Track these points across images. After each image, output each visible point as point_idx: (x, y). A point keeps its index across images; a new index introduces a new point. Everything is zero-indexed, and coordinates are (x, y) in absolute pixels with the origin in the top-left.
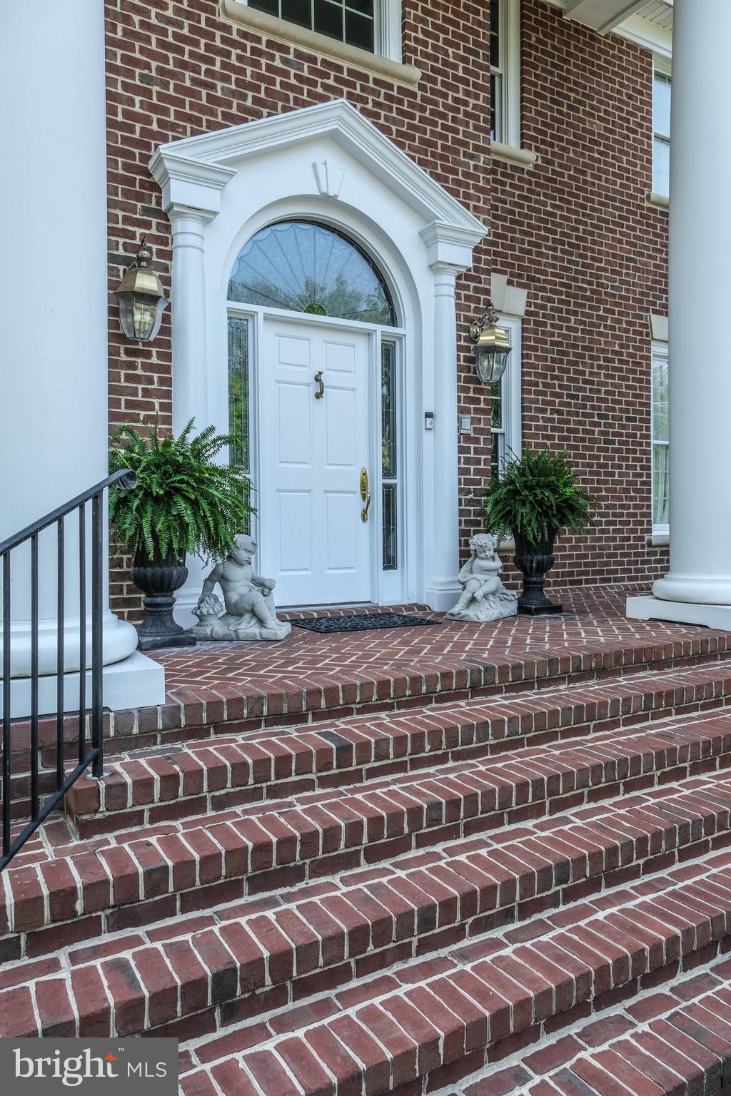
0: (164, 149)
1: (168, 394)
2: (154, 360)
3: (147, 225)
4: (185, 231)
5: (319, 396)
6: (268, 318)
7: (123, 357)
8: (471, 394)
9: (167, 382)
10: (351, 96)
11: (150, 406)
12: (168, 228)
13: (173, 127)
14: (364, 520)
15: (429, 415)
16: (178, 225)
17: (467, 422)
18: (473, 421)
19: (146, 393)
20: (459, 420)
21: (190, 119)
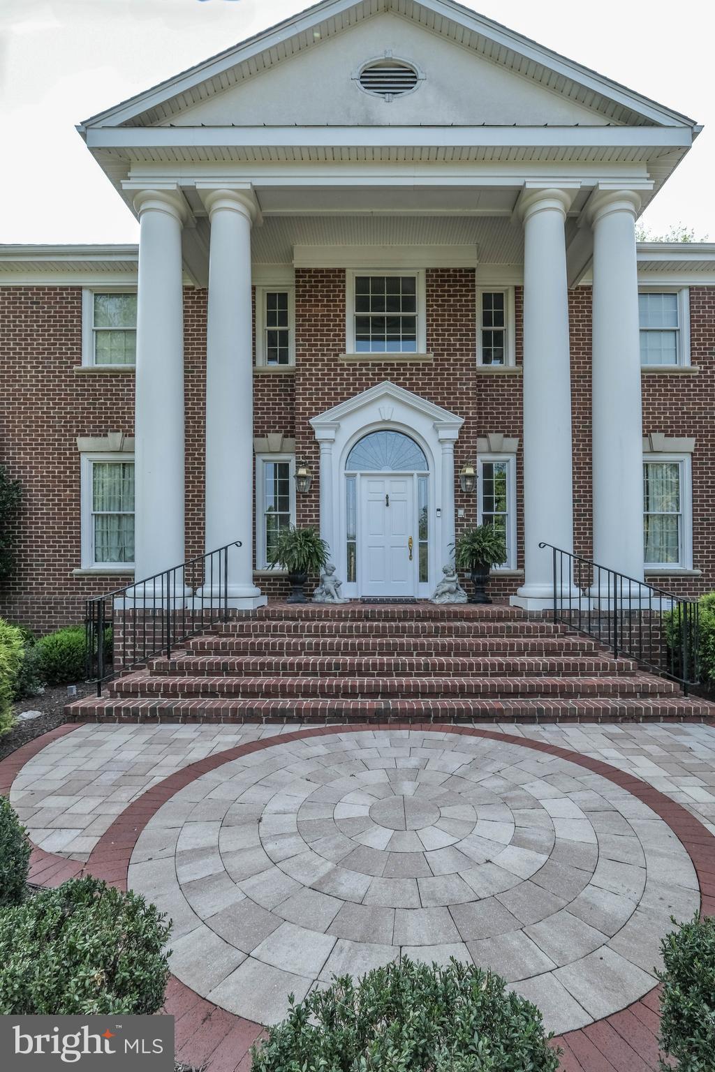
0: (311, 421)
1: (318, 511)
2: (313, 498)
3: (311, 448)
4: (324, 447)
5: (387, 505)
6: (362, 475)
7: (302, 499)
8: (465, 498)
9: (318, 506)
10: (392, 380)
11: (311, 516)
12: (318, 448)
13: (321, 409)
14: (411, 559)
15: (439, 510)
16: (322, 446)
17: (461, 513)
18: (465, 511)
19: (310, 511)
20: (456, 511)
21: (327, 404)
